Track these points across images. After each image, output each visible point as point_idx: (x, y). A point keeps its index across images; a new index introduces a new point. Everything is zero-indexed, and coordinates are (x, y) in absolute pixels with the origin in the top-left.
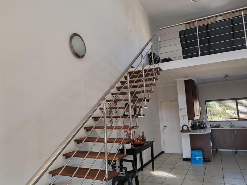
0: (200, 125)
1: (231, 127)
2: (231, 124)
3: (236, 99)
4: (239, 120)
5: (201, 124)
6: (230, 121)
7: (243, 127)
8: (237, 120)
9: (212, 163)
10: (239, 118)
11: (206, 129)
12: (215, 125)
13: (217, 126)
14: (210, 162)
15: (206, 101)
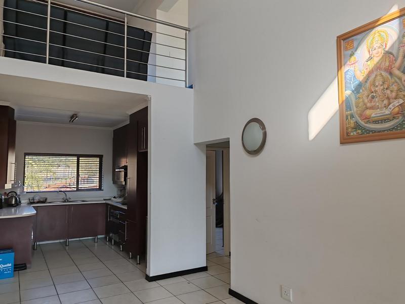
0: (10, 200)
1: (65, 202)
2: (65, 197)
3: (79, 156)
4: (78, 190)
5: (12, 197)
6: (64, 192)
7: (83, 201)
8: (75, 189)
9: (28, 270)
10: (77, 187)
11: (20, 207)
12: (37, 199)
13: (42, 200)
14: (26, 269)
15: (26, 154)
